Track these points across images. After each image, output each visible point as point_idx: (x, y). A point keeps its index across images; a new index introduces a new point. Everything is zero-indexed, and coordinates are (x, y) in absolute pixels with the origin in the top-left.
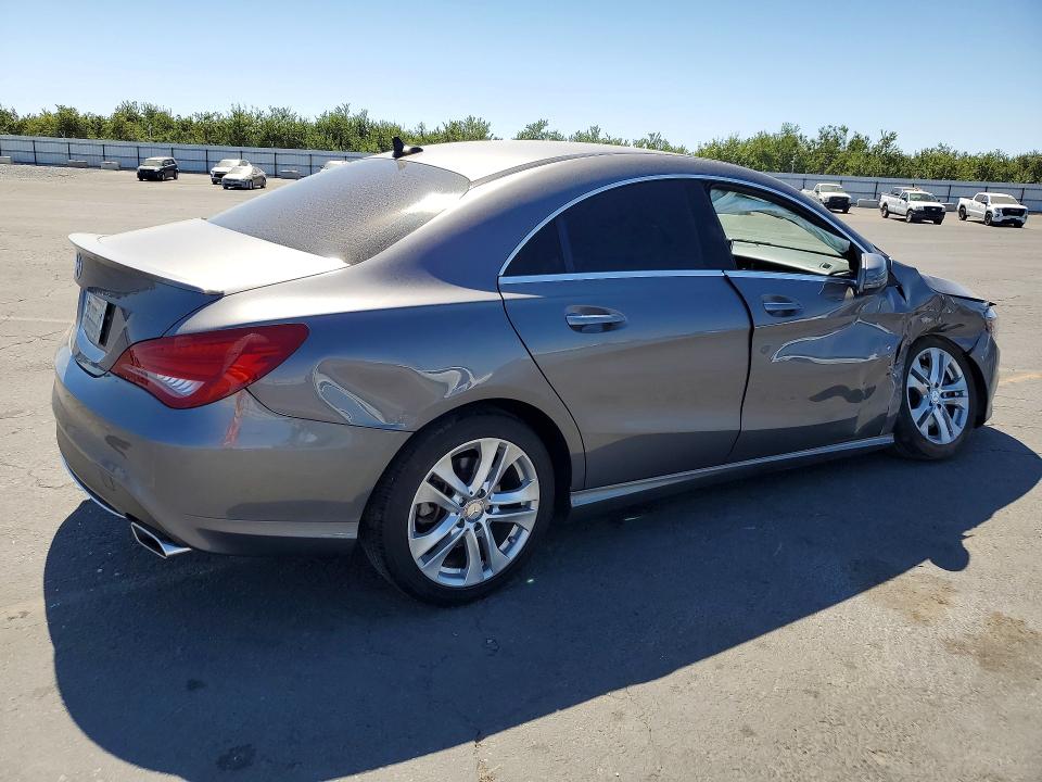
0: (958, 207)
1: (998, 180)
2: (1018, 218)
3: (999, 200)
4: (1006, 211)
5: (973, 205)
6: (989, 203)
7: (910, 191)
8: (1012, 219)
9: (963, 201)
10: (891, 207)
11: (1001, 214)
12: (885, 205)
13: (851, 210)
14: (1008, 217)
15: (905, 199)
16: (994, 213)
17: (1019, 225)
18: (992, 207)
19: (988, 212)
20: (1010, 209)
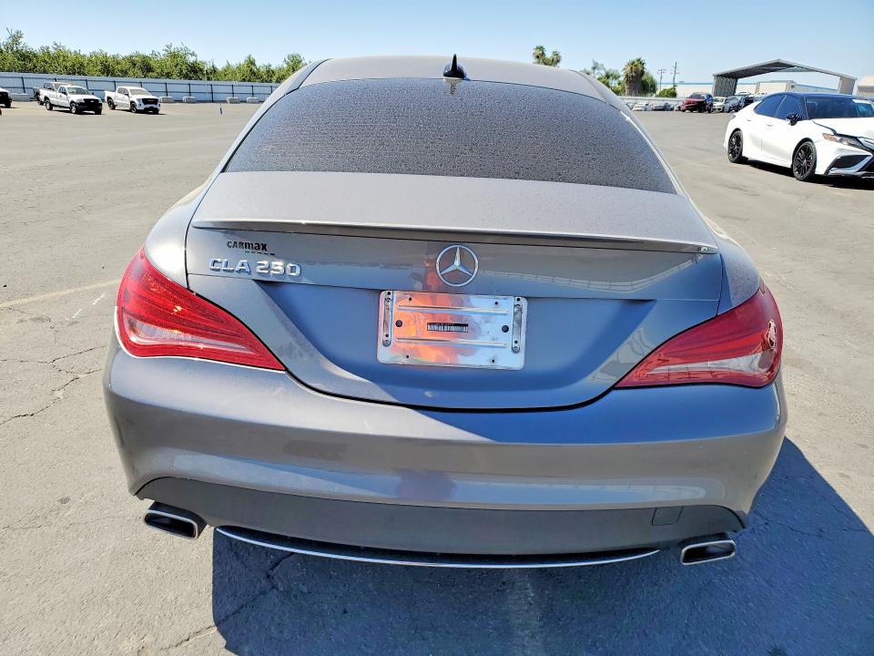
0: (106, 99)
1: (119, 76)
2: (154, 106)
3: (135, 92)
4: (145, 101)
5: (117, 97)
6: (130, 95)
7: (67, 86)
8: (150, 108)
9: (108, 94)
10: (53, 100)
11: (142, 104)
12: (46, 98)
13: (13, 104)
14: (148, 106)
15: (65, 93)
16: (137, 102)
17: (156, 112)
18: (134, 98)
19: (131, 102)
20: (147, 99)
